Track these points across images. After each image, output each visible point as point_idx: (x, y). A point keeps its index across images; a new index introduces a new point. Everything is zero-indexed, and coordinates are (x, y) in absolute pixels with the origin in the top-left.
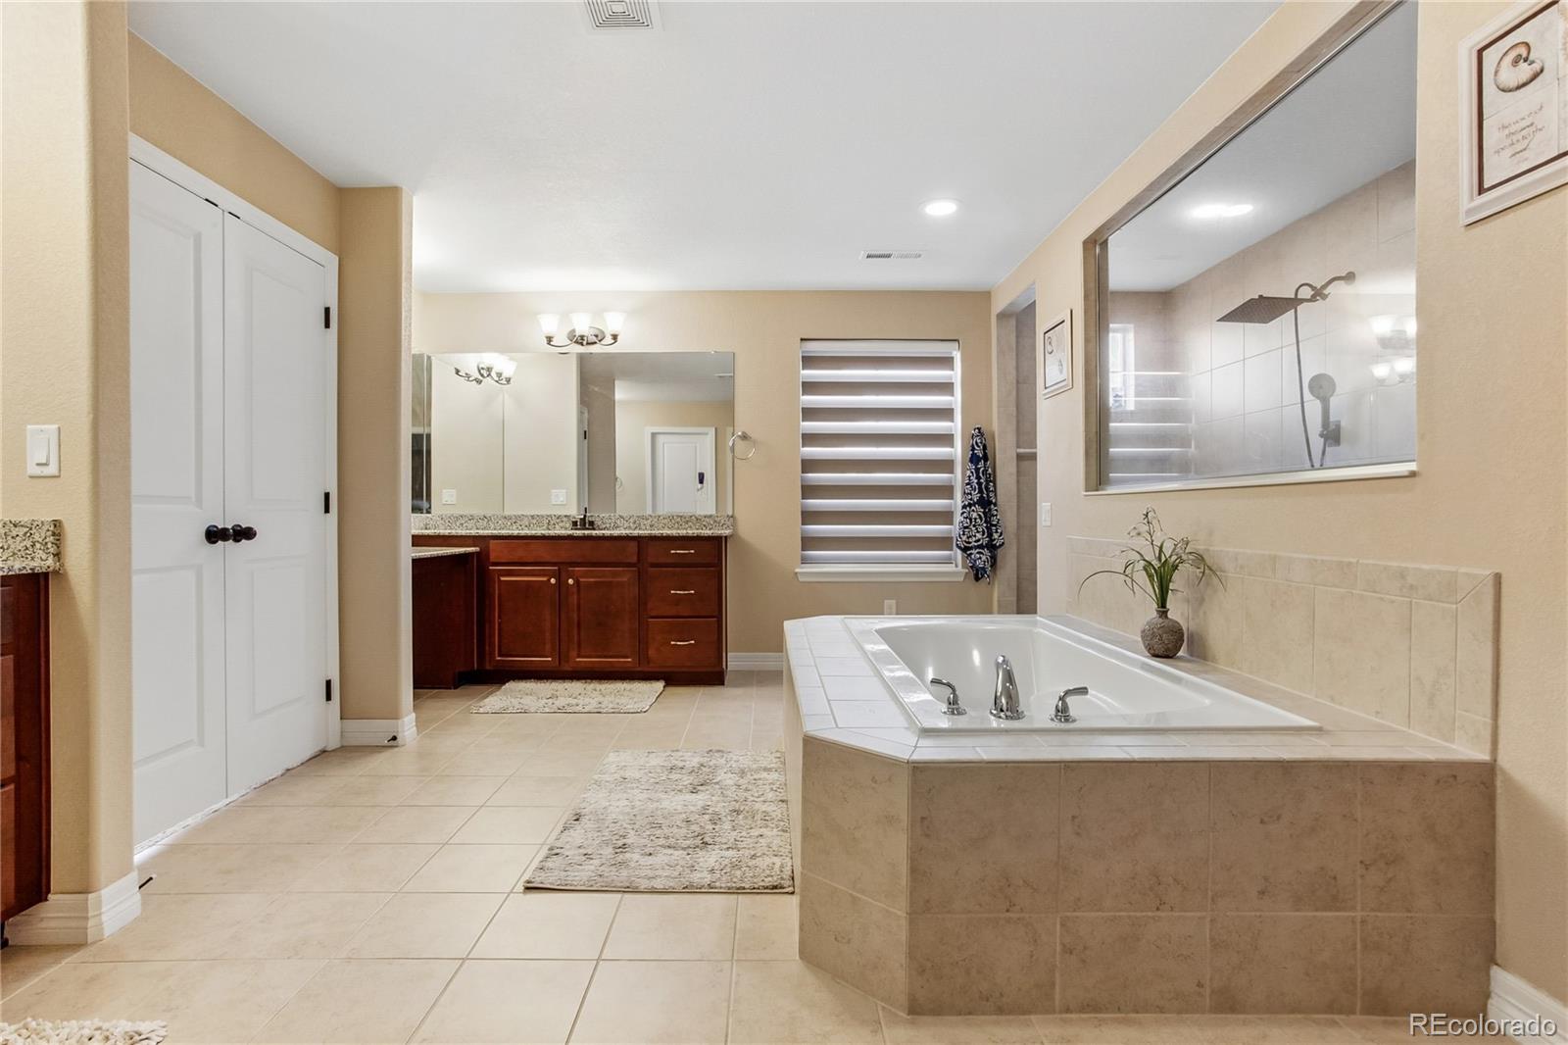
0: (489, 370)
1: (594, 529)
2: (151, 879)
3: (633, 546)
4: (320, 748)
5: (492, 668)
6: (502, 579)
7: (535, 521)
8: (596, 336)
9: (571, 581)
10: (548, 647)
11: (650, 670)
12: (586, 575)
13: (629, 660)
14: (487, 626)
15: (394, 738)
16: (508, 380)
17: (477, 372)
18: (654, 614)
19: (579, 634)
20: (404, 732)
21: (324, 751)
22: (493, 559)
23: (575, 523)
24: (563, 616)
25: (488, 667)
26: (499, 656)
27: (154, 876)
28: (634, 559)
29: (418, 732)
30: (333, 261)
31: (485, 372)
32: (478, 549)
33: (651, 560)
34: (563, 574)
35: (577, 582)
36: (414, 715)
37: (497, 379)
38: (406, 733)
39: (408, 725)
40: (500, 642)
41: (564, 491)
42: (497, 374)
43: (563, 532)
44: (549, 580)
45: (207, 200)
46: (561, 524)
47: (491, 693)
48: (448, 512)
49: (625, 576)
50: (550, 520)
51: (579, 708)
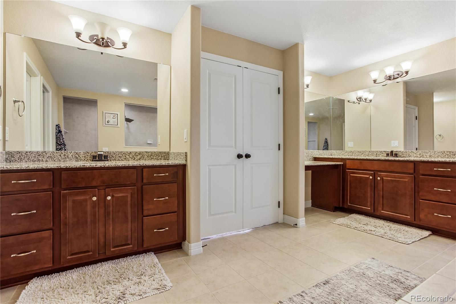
0: (360, 98)
1: (397, 157)
2: (207, 245)
3: (412, 166)
4: (276, 221)
5: (347, 207)
6: (351, 175)
7: (370, 153)
8: (398, 74)
9: (379, 178)
10: (369, 204)
11: (421, 224)
12: (386, 176)
13: (409, 217)
14: (345, 192)
15: (296, 225)
16: (371, 101)
17: (356, 100)
18: (423, 198)
19: (383, 201)
20: (299, 223)
21: (277, 223)
22: (347, 167)
23: (388, 155)
24: (376, 192)
25: (345, 207)
26: (349, 203)
27: (208, 245)
28: (412, 171)
29: (306, 225)
30: (281, 73)
31: (360, 99)
32: (342, 163)
33: (421, 172)
34: (376, 176)
35: (382, 179)
36: (304, 218)
37: (365, 101)
38: (300, 224)
39: (302, 221)
40: (350, 198)
41: (398, 141)
42: (365, 99)
43: (383, 158)
44: (370, 177)
45: (238, 66)
46: (382, 155)
47: (344, 217)
48: (350, 150)
49: (407, 179)
50: (377, 153)
51: (374, 233)
